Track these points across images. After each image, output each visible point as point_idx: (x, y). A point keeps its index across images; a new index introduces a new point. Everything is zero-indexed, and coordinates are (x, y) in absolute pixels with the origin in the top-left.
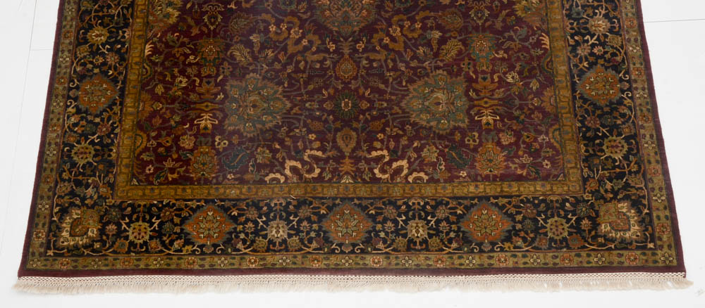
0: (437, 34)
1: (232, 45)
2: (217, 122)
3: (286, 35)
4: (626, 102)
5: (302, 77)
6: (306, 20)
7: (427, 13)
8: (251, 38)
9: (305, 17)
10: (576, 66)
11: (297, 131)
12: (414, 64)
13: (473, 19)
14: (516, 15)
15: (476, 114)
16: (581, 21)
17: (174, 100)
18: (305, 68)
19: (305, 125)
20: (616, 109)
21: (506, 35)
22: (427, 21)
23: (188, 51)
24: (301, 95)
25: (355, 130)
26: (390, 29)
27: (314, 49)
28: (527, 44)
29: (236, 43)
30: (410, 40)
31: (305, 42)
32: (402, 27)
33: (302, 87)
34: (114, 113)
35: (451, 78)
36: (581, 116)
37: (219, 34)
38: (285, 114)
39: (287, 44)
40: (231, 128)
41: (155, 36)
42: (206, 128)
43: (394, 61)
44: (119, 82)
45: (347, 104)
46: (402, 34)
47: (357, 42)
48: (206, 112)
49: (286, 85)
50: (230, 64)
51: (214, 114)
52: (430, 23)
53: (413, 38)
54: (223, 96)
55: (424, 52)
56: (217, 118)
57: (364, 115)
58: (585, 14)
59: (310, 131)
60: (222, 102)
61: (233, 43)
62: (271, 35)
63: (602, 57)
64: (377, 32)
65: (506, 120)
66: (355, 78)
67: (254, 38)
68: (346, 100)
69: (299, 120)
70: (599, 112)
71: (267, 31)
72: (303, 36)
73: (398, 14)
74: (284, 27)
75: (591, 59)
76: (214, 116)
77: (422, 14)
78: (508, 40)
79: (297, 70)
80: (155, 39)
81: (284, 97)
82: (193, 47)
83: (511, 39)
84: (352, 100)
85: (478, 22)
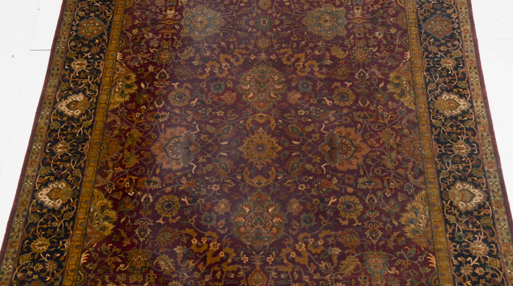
0: (195, 63)
1: (345, 58)
2: (351, 12)
3: (306, 65)
4: (79, 18)
5: (294, 38)
6: (292, 74)
7: (201, 78)
8: (331, 62)
9: (293, 76)
10: (104, 41)
11: (298, 7)
12: (215, 46)
13: (168, 72)
14: (137, 74)
15: (177, 15)
16: (92, 68)
17: (383, 24)
18: (292, 44)
19: (292, 10)
20: (86, 14)
21: (146, 62)
22: (202, 72)
23: (378, 54)
24: (295, 27)
25: (259, 8)
26: (229, 67)
27: (286, 56)
28: (133, 56)
29: (342, 59)
30: (215, 60)
31: (293, 60)
32: (220, 68)
33: (294, 32)
34: (422, 15)
35: (190, 36)
36: (110, 12)
37: (356, 66)
38: (305, 16)
39: (305, 58)
40: (341, 9)
41: (404, 64)
42: (358, 9)
43: (229, 48)
44: (424, 33)
45: (264, 22)
46: (220, 63)
47: (255, 60)
48: (358, 18)
49: (306, 33)
50: (347, 47)
51: (353, 17)
52: (200, 71)
53: (213, 61)
54: (349, 27)
55: (206, 53)
56: (351, 14)
57: (253, 17)
58: (87, 73)
59: (289, 7)
60: (349, 24)
61: (345, 60)
62: (317, 64)
63: (84, 45)
64: (239, 65)
65: (159, 11)
66: (257, 37)
67: (329, 62)
68: (264, 25)
69: (296, 13)
70: (98, 13)
71: (321, 67)
72: (294, 63)
73: (223, 77)
74: (308, 69)
75: (92, 44)
76: (353, 15)
77: (204, 77)
78: (146, 58)
79: (298, 43)
80: (404, 61)
81: (306, 26)
82: (375, 57)
83: (144, 59)
84: (260, 24)
85: (165, 71)
